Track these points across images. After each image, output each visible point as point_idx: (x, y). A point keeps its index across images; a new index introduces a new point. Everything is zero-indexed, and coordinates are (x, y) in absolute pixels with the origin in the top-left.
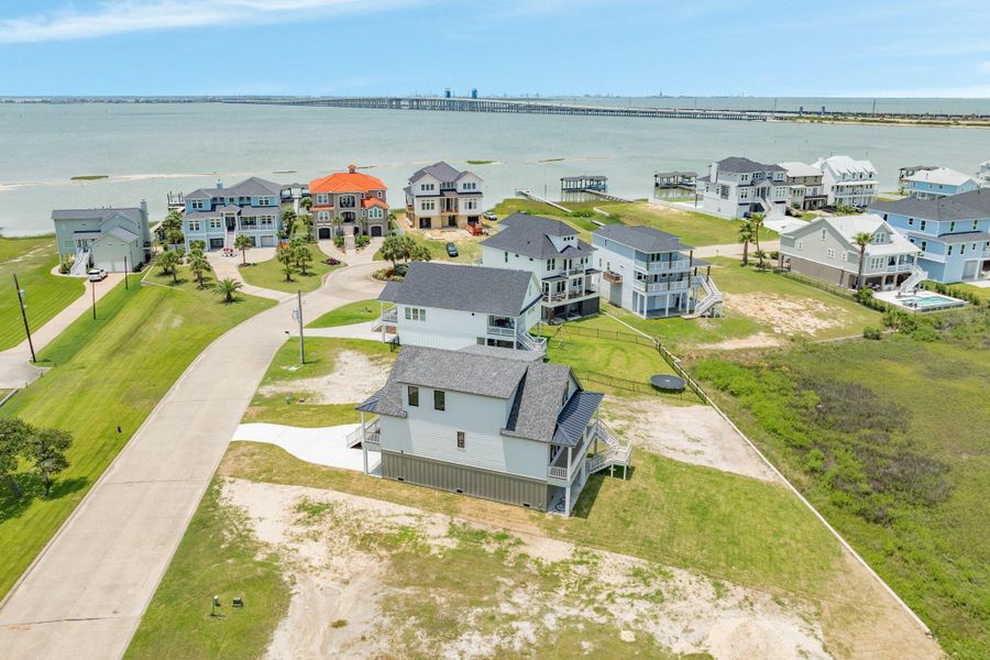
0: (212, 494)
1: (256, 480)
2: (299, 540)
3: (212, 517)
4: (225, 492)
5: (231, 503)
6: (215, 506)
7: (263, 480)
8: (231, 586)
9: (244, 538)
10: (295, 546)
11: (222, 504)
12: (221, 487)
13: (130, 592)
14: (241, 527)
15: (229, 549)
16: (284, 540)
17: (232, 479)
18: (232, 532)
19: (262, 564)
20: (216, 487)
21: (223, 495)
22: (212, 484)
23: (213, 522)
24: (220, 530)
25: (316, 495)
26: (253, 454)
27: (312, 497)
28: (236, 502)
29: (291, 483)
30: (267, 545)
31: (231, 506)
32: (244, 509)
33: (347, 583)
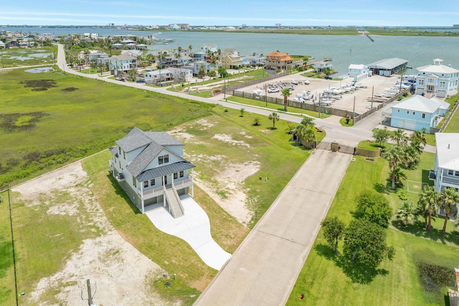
0: (256, 219)
1: (234, 218)
2: (233, 190)
3: (259, 208)
4: (250, 217)
5: (249, 211)
6: (256, 213)
7: (231, 217)
8: (260, 184)
9: (251, 197)
10: (236, 189)
11: (253, 212)
12: (250, 222)
13: (291, 192)
14: (250, 201)
15: (257, 195)
16: (238, 192)
17: (244, 224)
18: (254, 200)
19: (249, 187)
20: (253, 222)
21: (251, 217)
22: (254, 225)
23: (260, 206)
24: (258, 202)
25: (217, 199)
26: (226, 236)
27: (219, 198)
28: (248, 211)
29: (222, 209)
30: (244, 192)
31: (250, 210)
32: (245, 207)
33: (228, 178)
